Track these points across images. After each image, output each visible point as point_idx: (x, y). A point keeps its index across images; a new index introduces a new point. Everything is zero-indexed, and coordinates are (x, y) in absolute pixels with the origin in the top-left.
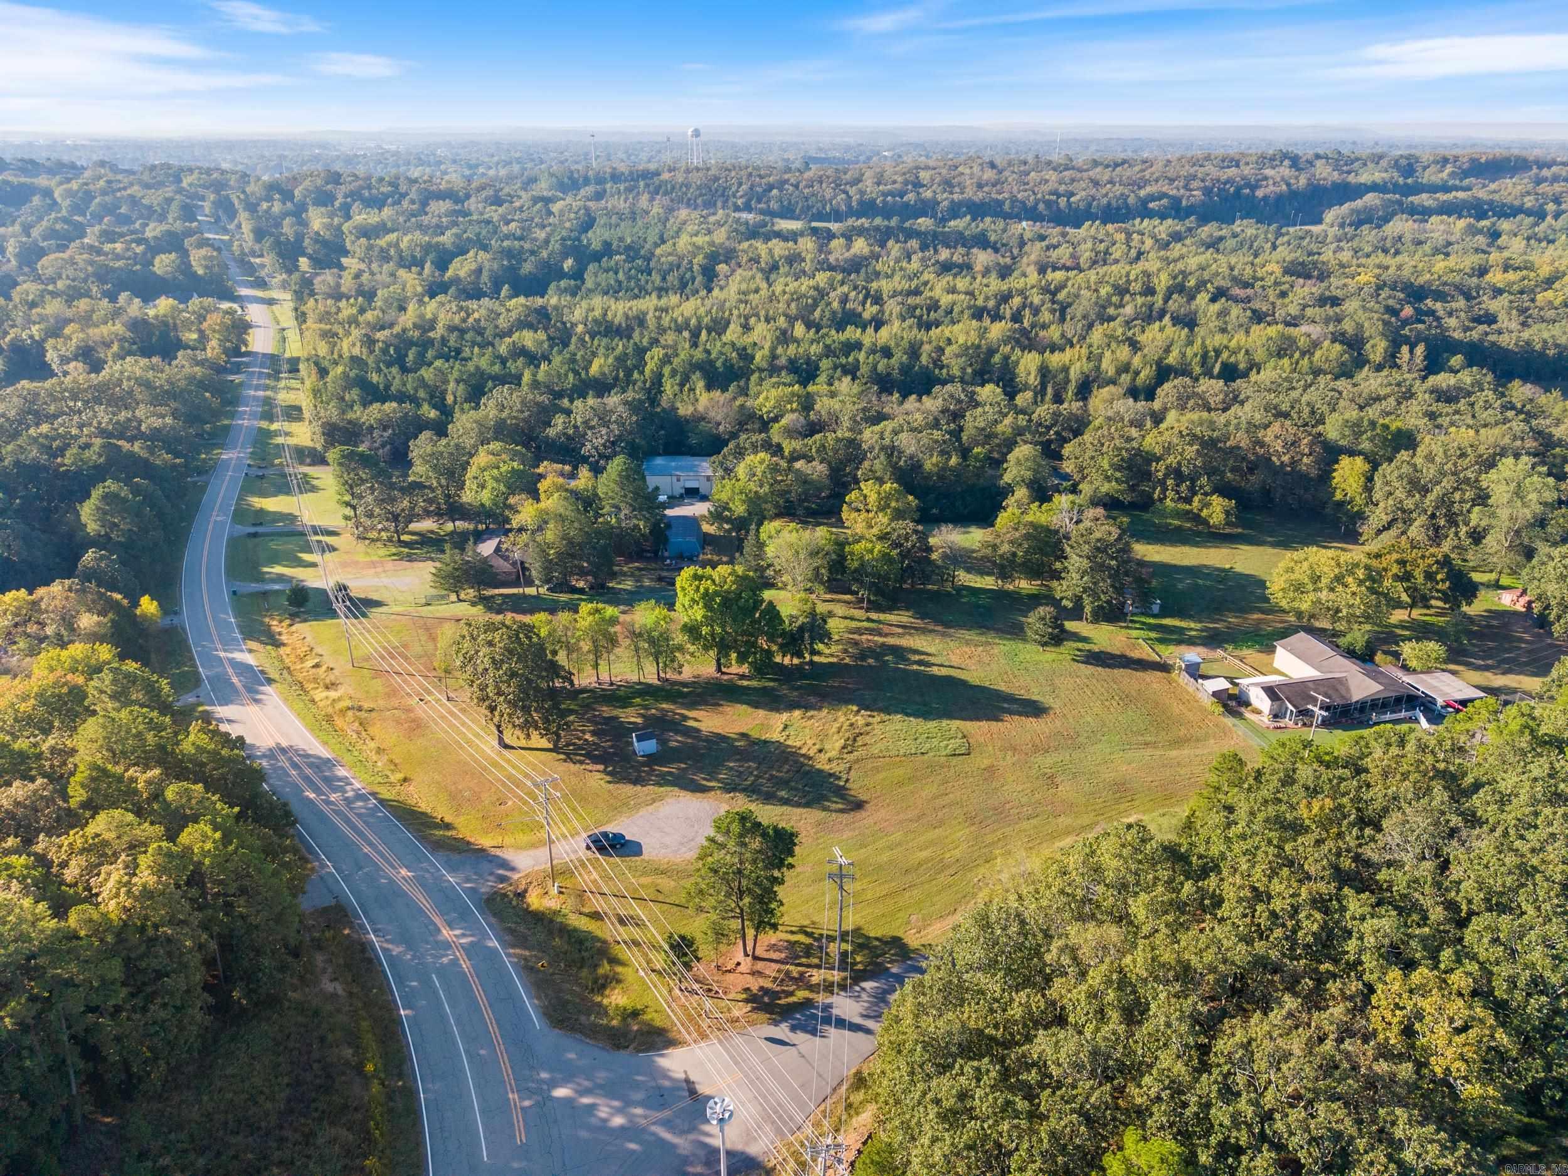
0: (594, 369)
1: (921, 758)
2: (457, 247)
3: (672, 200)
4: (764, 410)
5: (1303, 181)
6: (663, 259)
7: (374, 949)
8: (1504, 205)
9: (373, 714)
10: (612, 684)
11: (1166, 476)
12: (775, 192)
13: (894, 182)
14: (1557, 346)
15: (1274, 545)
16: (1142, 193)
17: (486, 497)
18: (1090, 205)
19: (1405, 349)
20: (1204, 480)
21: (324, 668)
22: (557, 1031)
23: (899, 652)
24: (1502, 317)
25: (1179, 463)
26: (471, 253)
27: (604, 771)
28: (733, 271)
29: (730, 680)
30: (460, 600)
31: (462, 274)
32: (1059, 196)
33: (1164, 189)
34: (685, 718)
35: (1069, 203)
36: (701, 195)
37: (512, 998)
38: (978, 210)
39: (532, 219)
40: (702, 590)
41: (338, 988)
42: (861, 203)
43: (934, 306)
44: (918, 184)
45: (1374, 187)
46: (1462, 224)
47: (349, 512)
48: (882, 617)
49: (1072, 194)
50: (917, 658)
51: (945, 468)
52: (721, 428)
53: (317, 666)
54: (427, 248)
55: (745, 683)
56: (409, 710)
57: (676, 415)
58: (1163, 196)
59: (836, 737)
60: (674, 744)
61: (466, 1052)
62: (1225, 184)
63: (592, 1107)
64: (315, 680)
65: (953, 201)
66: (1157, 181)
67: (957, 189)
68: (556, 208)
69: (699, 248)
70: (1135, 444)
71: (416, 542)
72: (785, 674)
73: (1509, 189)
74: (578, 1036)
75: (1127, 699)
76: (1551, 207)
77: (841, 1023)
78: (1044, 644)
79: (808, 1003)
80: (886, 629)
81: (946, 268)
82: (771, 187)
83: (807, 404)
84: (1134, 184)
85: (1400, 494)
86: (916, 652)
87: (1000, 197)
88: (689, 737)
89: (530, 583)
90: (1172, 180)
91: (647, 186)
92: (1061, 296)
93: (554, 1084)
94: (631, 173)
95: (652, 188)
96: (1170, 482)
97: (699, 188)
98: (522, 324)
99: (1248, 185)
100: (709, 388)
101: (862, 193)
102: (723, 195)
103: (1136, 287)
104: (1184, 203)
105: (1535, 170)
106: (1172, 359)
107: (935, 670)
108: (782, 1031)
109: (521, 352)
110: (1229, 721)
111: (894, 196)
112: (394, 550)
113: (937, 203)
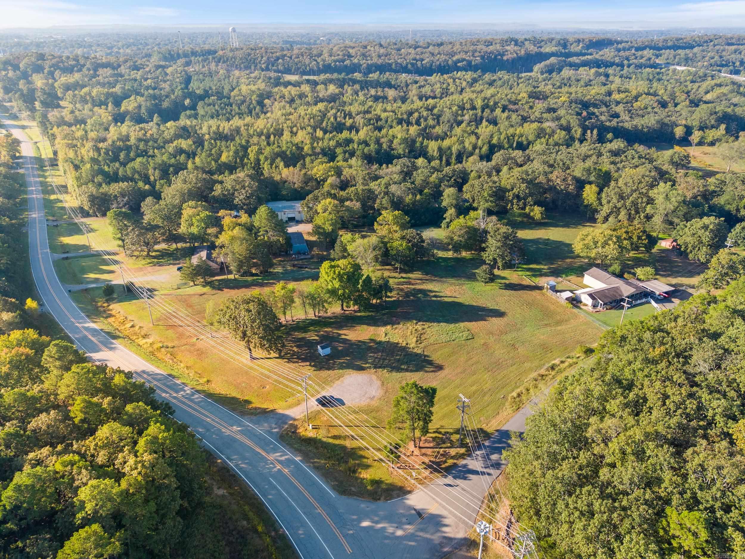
0: (224, 158)
1: (453, 342)
2: (124, 94)
3: (228, 66)
4: (318, 176)
5: (523, 52)
6: (237, 98)
7: (233, 469)
8: (607, 61)
9: (175, 349)
10: (293, 321)
11: (513, 198)
12: (280, 61)
13: (338, 55)
14: (647, 127)
15: (563, 226)
16: (454, 59)
17: (194, 230)
18: (431, 65)
19: (589, 132)
20: (530, 199)
21: (137, 327)
22: (343, 496)
23: (424, 292)
24: (622, 114)
25: (519, 192)
26: (132, 98)
27: (310, 365)
28: (273, 103)
29: (351, 314)
30: (195, 285)
31: (130, 108)
32: (417, 61)
33: (464, 57)
35: (422, 65)
36: (242, 63)
38: (382, 68)
39: (158, 78)
40: (337, 272)
41: (221, 492)
42: (324, 66)
43: (379, 119)
44: (350, 56)
45: (553, 54)
46: (593, 71)
47: (120, 243)
48: (409, 275)
49: (423, 60)
50: (433, 294)
51: (415, 201)
52: (296, 186)
53: (133, 326)
54: (108, 95)
56: (194, 345)
57: (273, 180)
58: (463, 60)
59: (411, 337)
60: (340, 348)
61: (304, 513)
62: (490, 54)
63: (384, 528)
64: (135, 334)
65: (368, 64)
66: (460, 53)
67: (369, 58)
68: (169, 70)
69: (253, 92)
70: (497, 184)
71: (159, 256)
72: (376, 308)
73: (607, 54)
74: (355, 497)
75: (530, 305)
76: (626, 62)
77: (475, 472)
78: (486, 283)
79: (455, 465)
80: (412, 281)
81: (376, 99)
82: (278, 59)
83: (339, 172)
84: (450, 54)
85: (615, 200)
86: (431, 291)
87: (390, 62)
89: (230, 272)
90: (466, 52)
91: (214, 58)
92: (435, 111)
93: (360, 520)
94: (202, 51)
95: (216, 60)
96: (515, 201)
97: (241, 59)
98: (177, 136)
99: (499, 54)
100: (287, 166)
101: (324, 60)
102: (254, 63)
103: (468, 106)
104: (473, 63)
105: (615, 45)
106: (495, 141)
107: (444, 299)
108: (450, 480)
109: (181, 151)
110: (576, 310)
111: (339, 62)
112: (149, 261)
113: (361, 65)
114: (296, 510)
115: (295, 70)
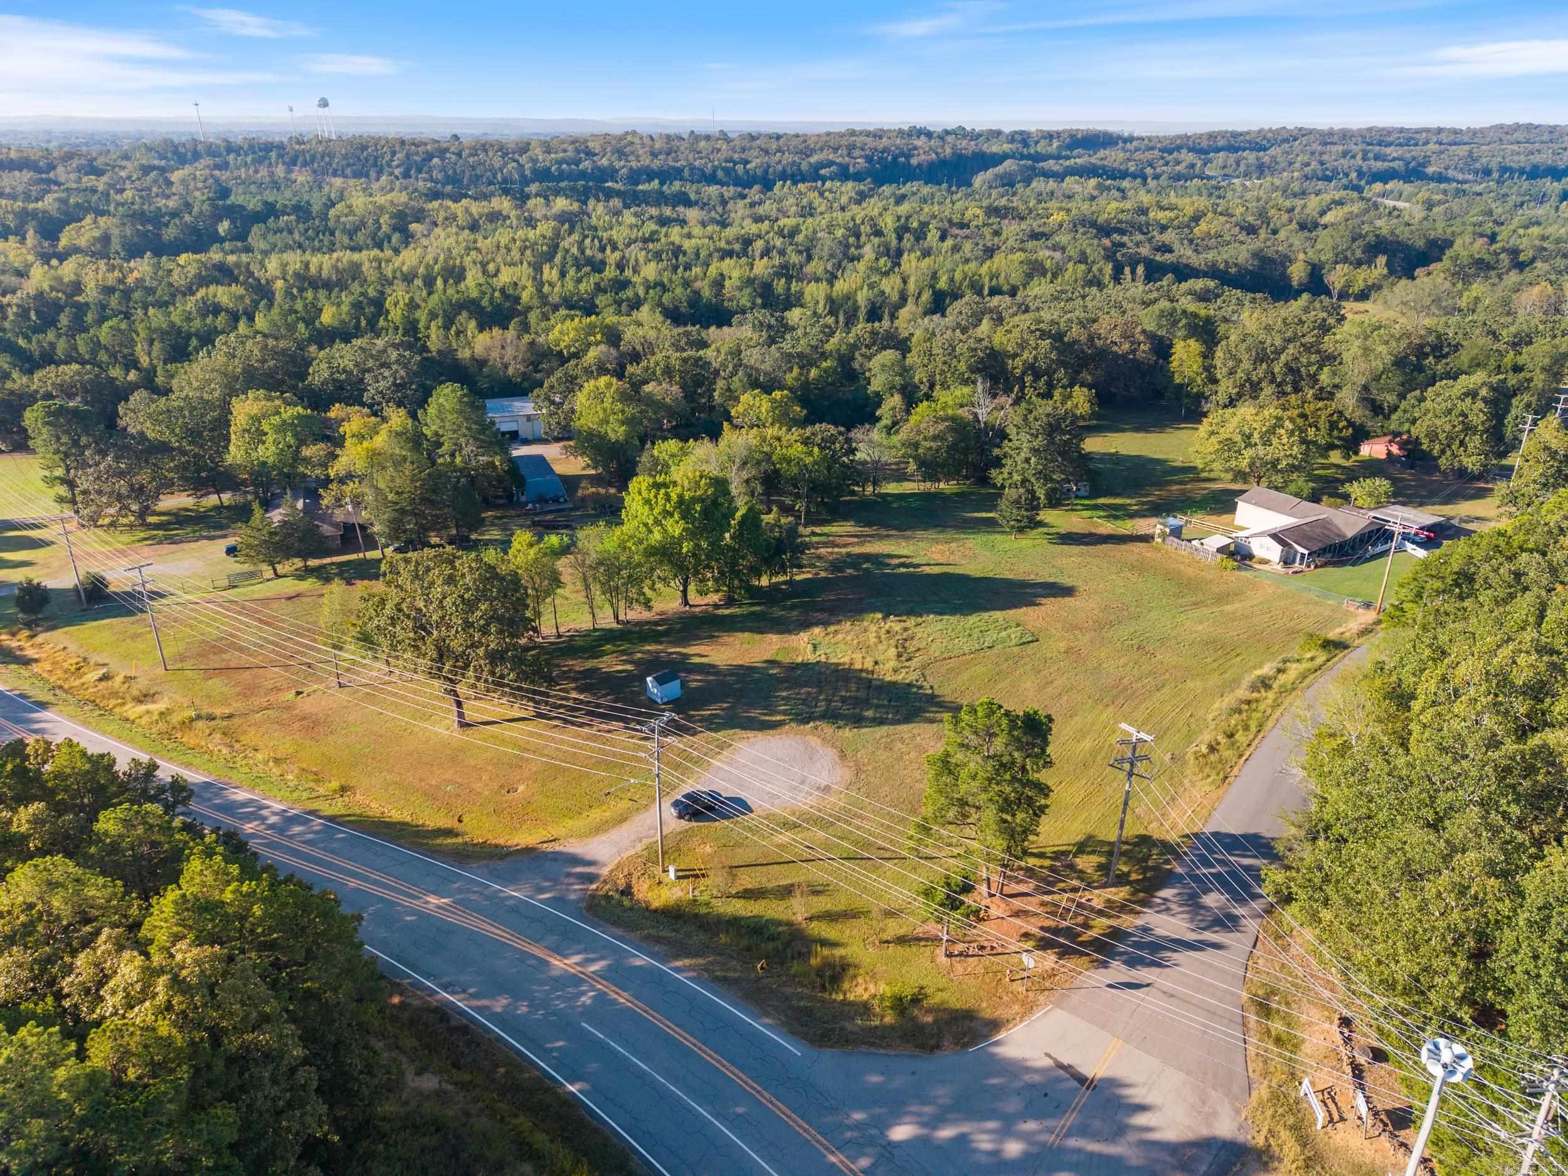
0: (327, 317)
1: (989, 652)
2: (66, 213)
3: (314, 171)
4: (562, 345)
5: (948, 151)
6: (343, 219)
7: (462, 1012)
8: (1114, 169)
9: (236, 720)
10: (559, 636)
11: (1024, 373)
12: (436, 160)
13: (565, 151)
14: (1236, 265)
15: (1137, 430)
16: (813, 159)
17: (268, 452)
18: (766, 172)
19: (1127, 270)
20: (1061, 373)
21: (119, 679)
22: (828, 1052)
23: (876, 559)
24: (1176, 246)
25: (1035, 358)
26: (89, 219)
27: (628, 728)
28: (430, 231)
29: (706, 612)
30: (278, 576)
31: (83, 242)
32: (735, 164)
33: (831, 157)
34: (686, 656)
35: (747, 172)
36: (348, 165)
37: (728, 1024)
38: (665, 175)
39: (150, 189)
40: (674, 497)
41: (429, 1082)
42: (534, 171)
43: (678, 251)
44: (590, 154)
45: (1004, 157)
46: (1093, 182)
47: (63, 490)
48: (826, 529)
49: (746, 162)
50: (896, 561)
51: (808, 381)
52: (510, 371)
53: (105, 678)
54: (24, 216)
55: (727, 612)
56: (288, 707)
57: (456, 360)
58: (831, 163)
59: (880, 647)
60: (694, 685)
61: (717, 1116)
62: (883, 152)
63: (962, 1140)
64: (115, 694)
65: (631, 168)
66: (822, 150)
67: (631, 158)
68: (176, 176)
69: (382, 208)
70: (985, 343)
71: (169, 523)
72: (772, 595)
73: (1113, 157)
74: (864, 1048)
75: (1141, 568)
76: (1149, 171)
78: (1021, 530)
79: (1118, 932)
80: (838, 540)
81: (663, 222)
82: (430, 157)
83: (613, 337)
84: (801, 152)
85: (1246, 365)
86: (890, 556)
87: (678, 165)
88: (708, 673)
89: (371, 544)
90: (836, 150)
91: (280, 157)
92: (800, 238)
93: (884, 1125)
95: (287, 159)
96: (1028, 379)
97: (345, 157)
98: (203, 281)
99: (902, 154)
100: (481, 328)
101: (534, 161)
102: (375, 165)
103: (865, 229)
104: (851, 169)
105: (1121, 145)
106: (942, 284)
107: (927, 570)
108: (1118, 971)
109: (216, 310)
110: (1247, 574)
111: (568, 164)
112: (143, 535)
113: (617, 171)
114: (691, 1110)
115: (470, 179)
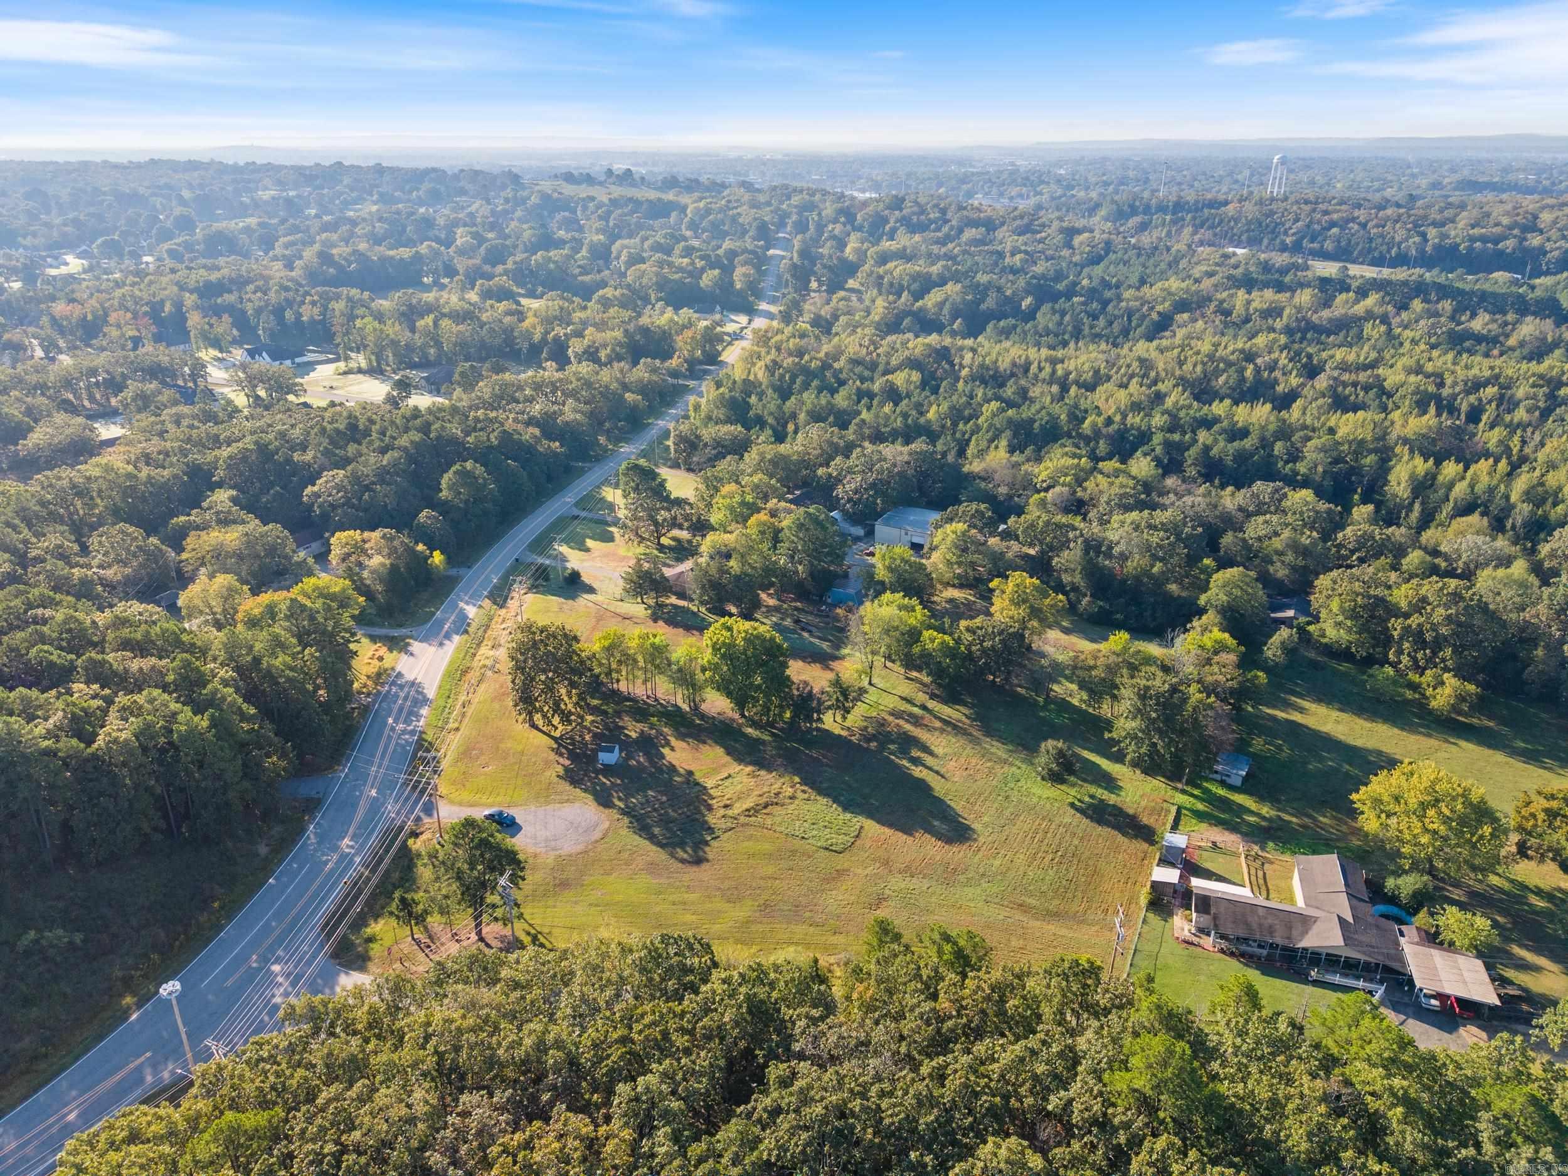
1: (796, 841)
3: (1215, 235)
7: (304, 835)
10: (656, 700)
12: (1335, 230)
13: (1496, 225)
20: (1448, 652)
21: (507, 632)
23: (909, 744)
25: (1423, 626)
27: (566, 767)
28: (1191, 322)
29: (741, 725)
30: (643, 602)
31: (930, 304)
34: (667, 745)
39: (1045, 251)
42: (1438, 248)
43: (1373, 386)
44: (1529, 228)
48: (940, 707)
50: (917, 754)
51: (1147, 573)
53: (505, 629)
57: (959, 471)
59: (754, 799)
60: (633, 762)
61: (268, 919)
64: (494, 639)
68: (1078, 239)
80: (926, 719)
81: (1456, 339)
82: (1333, 224)
86: (924, 748)
88: (650, 760)
89: (692, 600)
91: (1194, 218)
93: (279, 961)
97: (1249, 223)
100: (1009, 449)
101: (1445, 236)
102: (1273, 232)
110: (1146, 916)
111: (1486, 242)
113: (1545, 253)
115: (1361, 253)
